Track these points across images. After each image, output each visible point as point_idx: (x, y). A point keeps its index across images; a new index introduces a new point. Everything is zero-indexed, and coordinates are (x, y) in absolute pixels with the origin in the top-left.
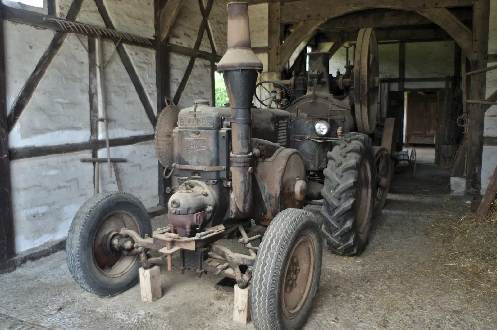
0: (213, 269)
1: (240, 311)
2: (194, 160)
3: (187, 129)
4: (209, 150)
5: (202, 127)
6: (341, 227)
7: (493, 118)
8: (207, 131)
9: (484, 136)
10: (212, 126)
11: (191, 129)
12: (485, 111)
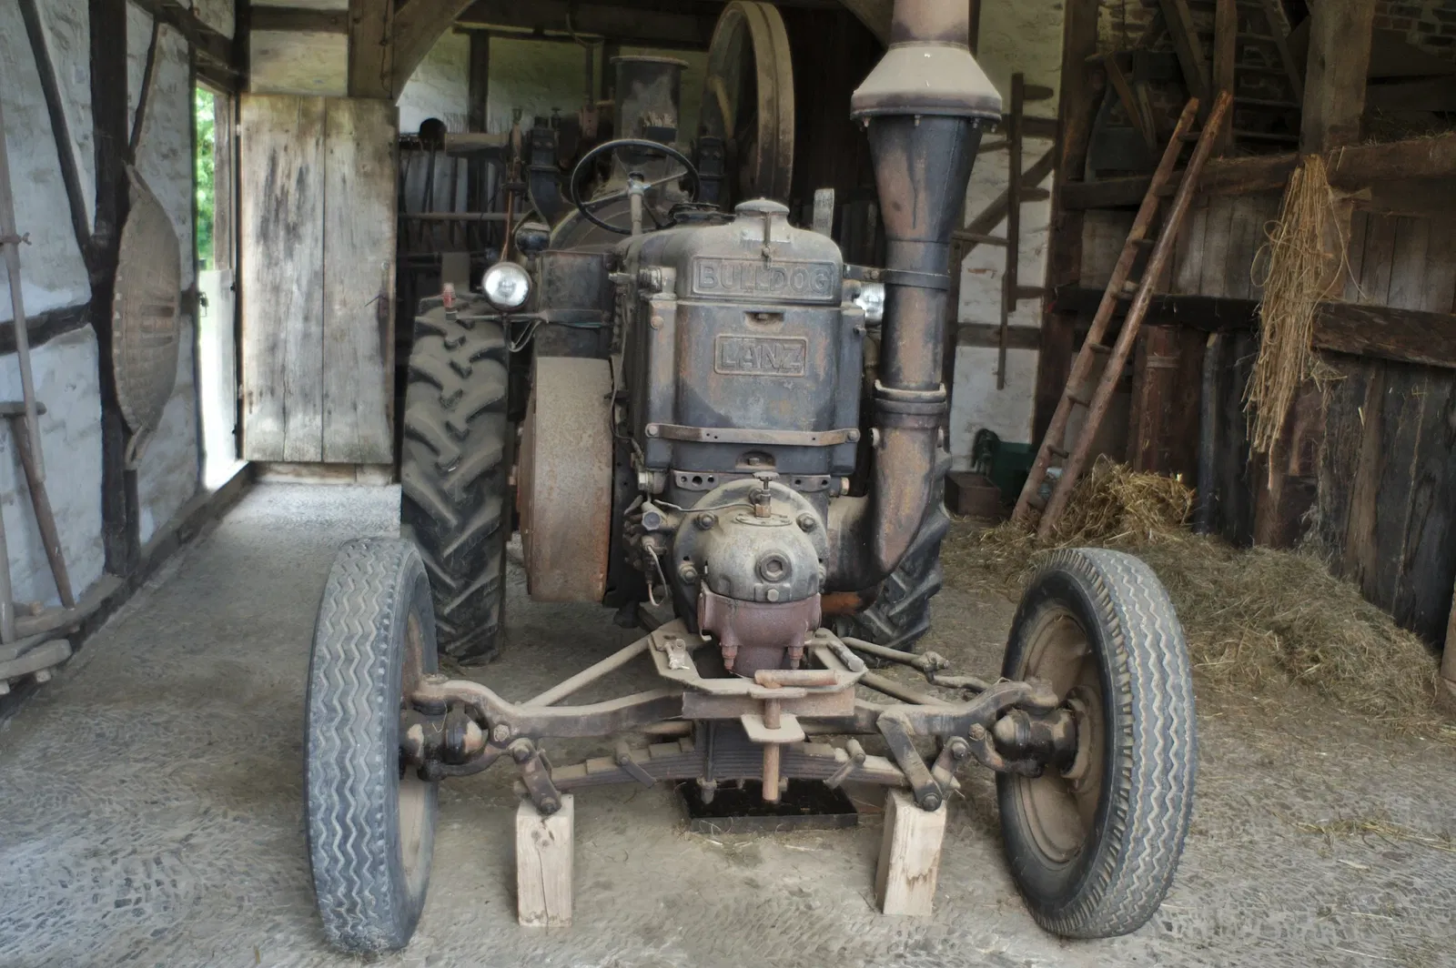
0: (822, 768)
1: (911, 882)
2: (756, 410)
3: (727, 301)
4: (815, 376)
5: (792, 297)
6: (914, 587)
7: (981, 276)
8: (810, 310)
9: (961, 320)
10: (829, 295)
11: (746, 302)
12: (963, 257)
